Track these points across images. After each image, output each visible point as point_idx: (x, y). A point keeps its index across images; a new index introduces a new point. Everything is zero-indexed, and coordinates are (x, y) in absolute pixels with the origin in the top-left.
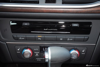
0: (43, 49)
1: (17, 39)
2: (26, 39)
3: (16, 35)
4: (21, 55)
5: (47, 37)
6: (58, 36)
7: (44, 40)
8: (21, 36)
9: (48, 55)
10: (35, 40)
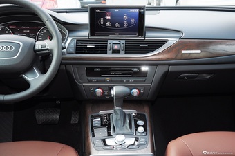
0: (110, 88)
1: (91, 81)
2: (98, 81)
3: (90, 78)
4: (94, 93)
5: (113, 79)
6: (122, 79)
7: (111, 82)
8: (94, 79)
9: (113, 92)
10: (105, 82)
